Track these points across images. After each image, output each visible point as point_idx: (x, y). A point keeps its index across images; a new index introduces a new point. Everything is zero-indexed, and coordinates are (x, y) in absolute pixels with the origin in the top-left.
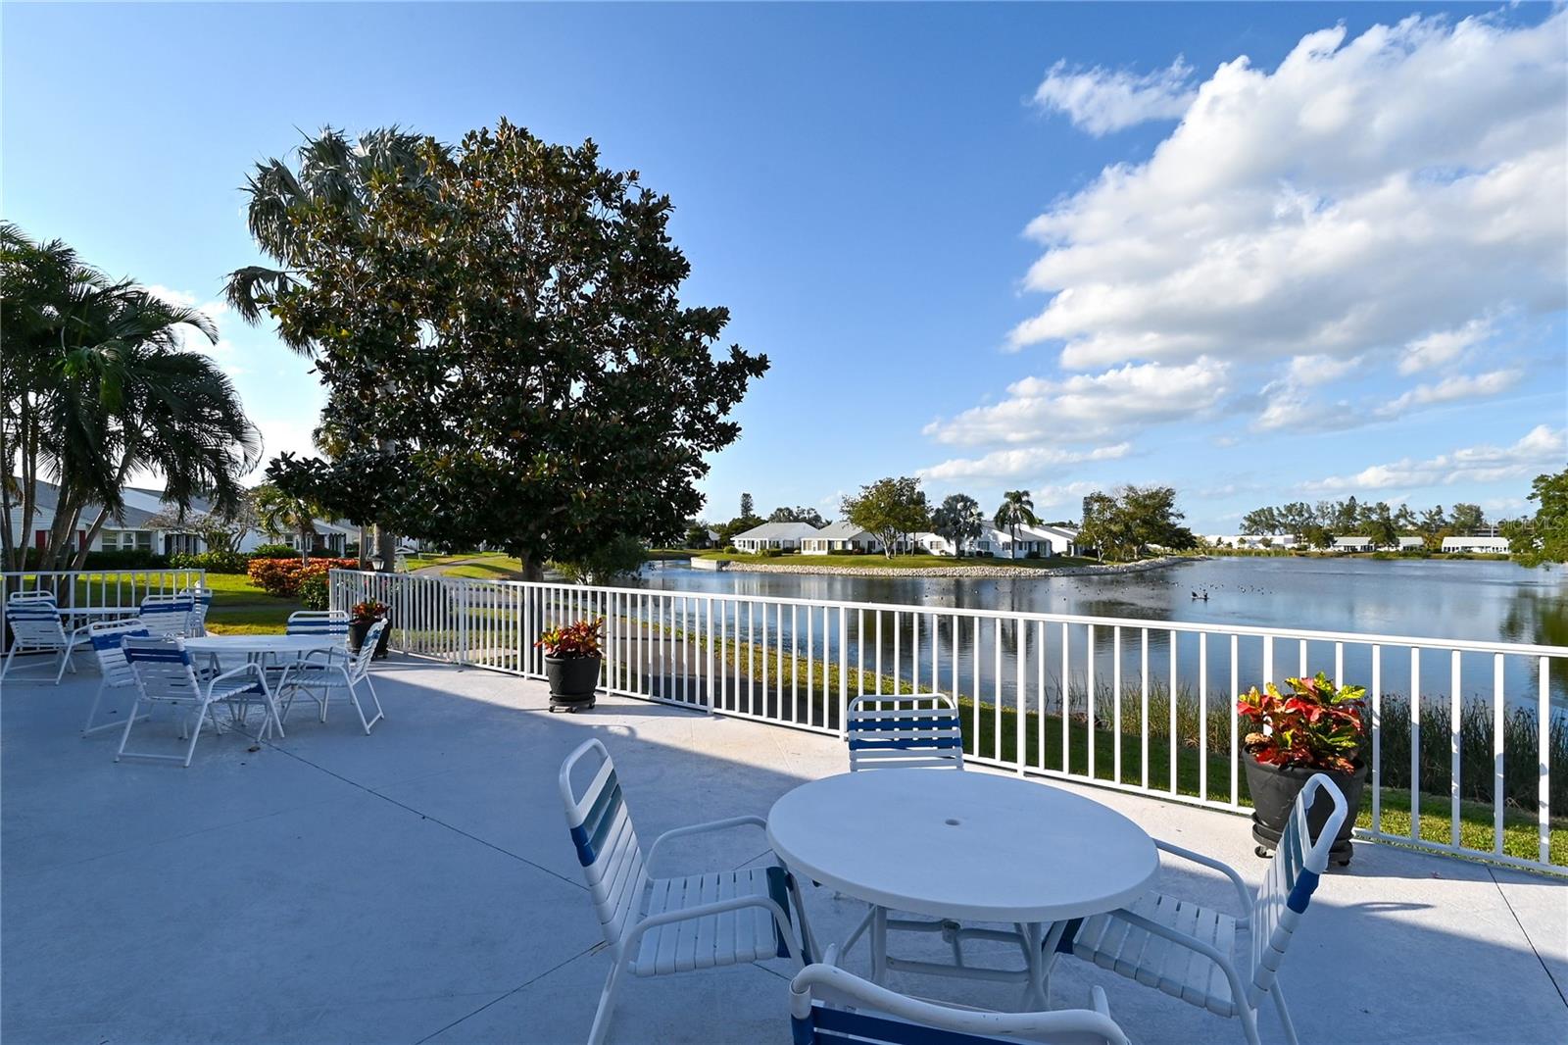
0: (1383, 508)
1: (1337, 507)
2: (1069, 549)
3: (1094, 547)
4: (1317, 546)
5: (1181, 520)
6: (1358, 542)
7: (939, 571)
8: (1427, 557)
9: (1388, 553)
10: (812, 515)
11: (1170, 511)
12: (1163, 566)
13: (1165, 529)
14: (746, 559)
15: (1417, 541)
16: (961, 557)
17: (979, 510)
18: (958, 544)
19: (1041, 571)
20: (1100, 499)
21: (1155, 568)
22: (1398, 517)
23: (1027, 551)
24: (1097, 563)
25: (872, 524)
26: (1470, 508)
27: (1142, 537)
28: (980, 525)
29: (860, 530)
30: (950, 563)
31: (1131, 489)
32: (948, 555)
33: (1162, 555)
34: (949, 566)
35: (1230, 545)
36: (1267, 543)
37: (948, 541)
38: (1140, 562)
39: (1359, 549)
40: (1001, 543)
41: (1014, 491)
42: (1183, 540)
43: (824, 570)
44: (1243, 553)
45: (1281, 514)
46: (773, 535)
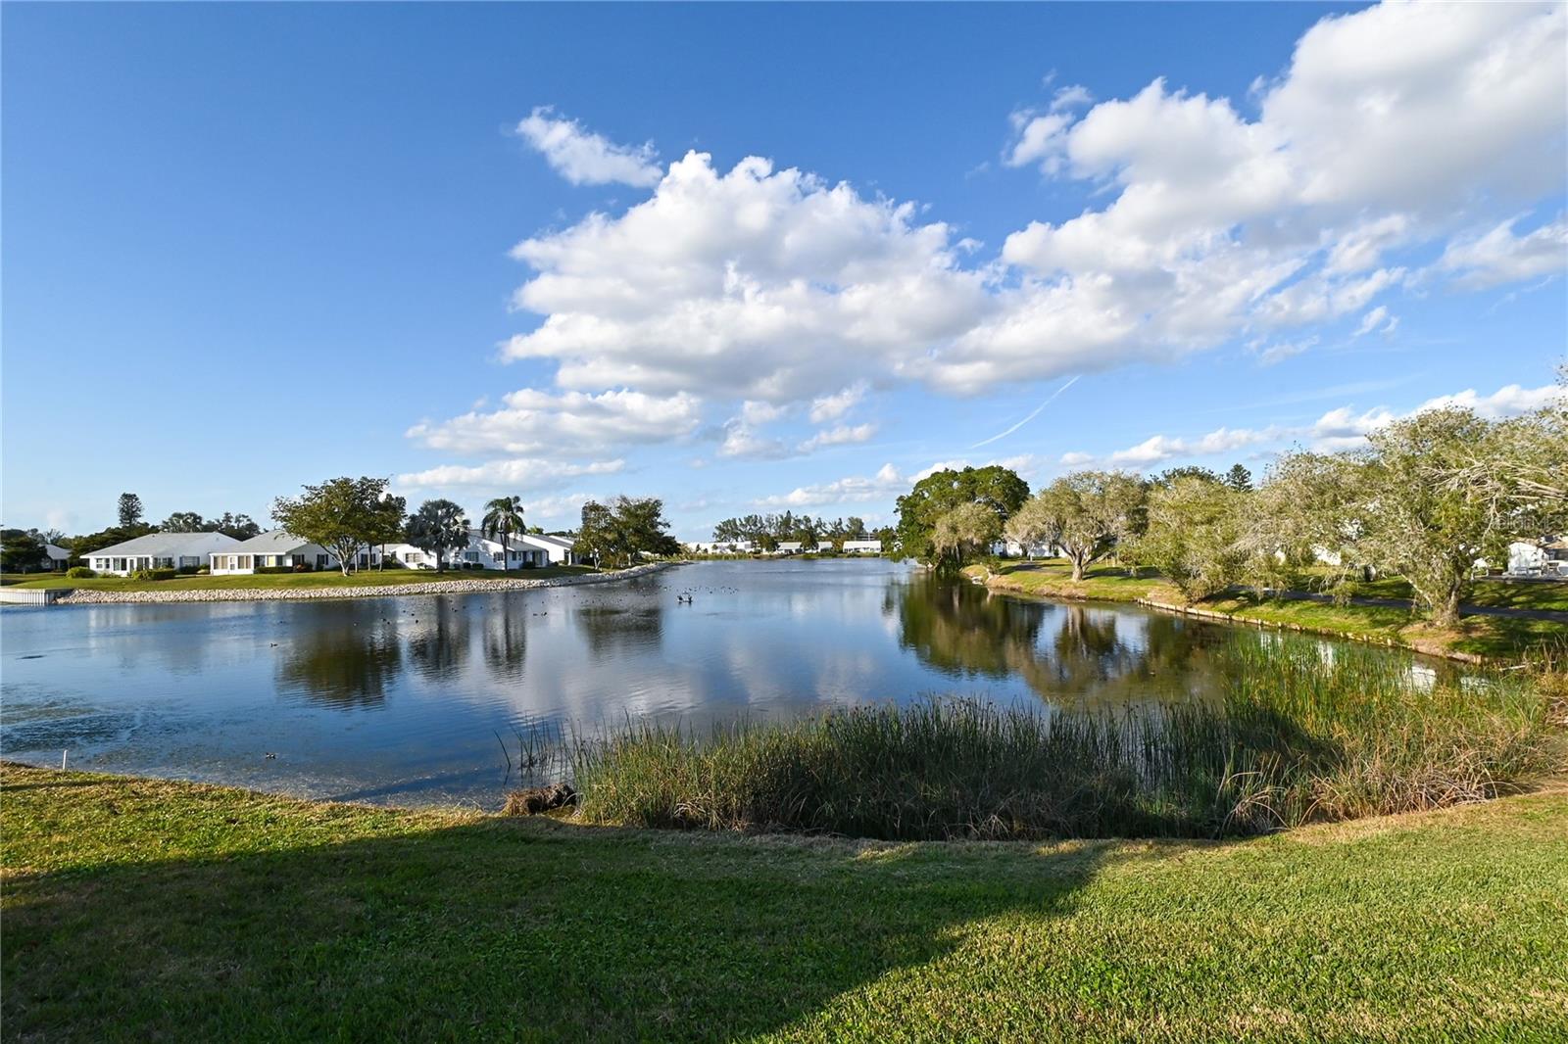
0: (808, 520)
1: (780, 519)
2: (566, 557)
3: (591, 556)
4: (767, 550)
5: (667, 529)
6: (794, 546)
7: (415, 588)
8: (835, 556)
9: (812, 554)
10: (244, 523)
11: (658, 520)
12: (653, 571)
13: (655, 538)
14: (111, 584)
15: (828, 545)
16: (444, 571)
17: (464, 518)
18: (440, 555)
19: (536, 582)
20: (595, 508)
21: (647, 573)
22: (816, 526)
23: (522, 562)
24: (594, 571)
25: (321, 534)
26: (857, 520)
27: (635, 544)
28: (465, 535)
29: (301, 541)
30: (429, 578)
31: (624, 499)
32: (429, 568)
33: (652, 561)
34: (429, 581)
35: (706, 550)
36: (733, 548)
37: (427, 553)
38: (633, 569)
39: (794, 551)
40: (492, 554)
41: (503, 498)
42: (669, 547)
43: (246, 594)
44: (717, 557)
45: (742, 524)
46: (161, 550)
